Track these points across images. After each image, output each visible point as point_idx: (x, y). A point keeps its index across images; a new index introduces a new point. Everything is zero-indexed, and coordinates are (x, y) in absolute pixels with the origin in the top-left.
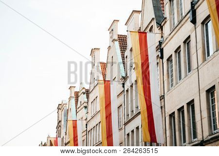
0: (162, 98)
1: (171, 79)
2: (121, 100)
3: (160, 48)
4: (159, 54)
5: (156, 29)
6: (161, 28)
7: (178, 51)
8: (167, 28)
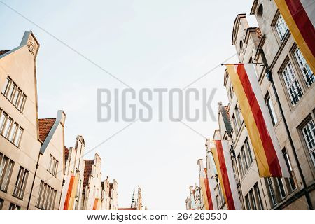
0: (238, 185)
1: (242, 171)
2: (217, 191)
3: (232, 151)
4: (232, 154)
5: (229, 138)
6: (231, 137)
7: (242, 149)
8: (234, 136)
